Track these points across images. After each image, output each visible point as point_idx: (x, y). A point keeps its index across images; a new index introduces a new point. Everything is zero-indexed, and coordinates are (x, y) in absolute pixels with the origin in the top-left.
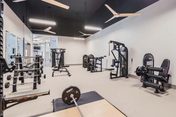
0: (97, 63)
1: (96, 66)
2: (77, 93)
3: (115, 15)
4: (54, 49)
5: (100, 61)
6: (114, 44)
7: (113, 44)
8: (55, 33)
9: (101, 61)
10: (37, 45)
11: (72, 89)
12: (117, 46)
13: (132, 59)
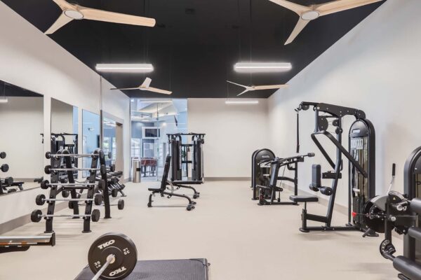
0: (280, 175)
1: (278, 185)
2: (125, 253)
3: (302, 13)
4: (177, 135)
5: (290, 169)
6: (317, 114)
7: (314, 113)
8: (169, 93)
9: (296, 169)
10: (152, 124)
11: (113, 241)
12: (330, 120)
13: (394, 165)
